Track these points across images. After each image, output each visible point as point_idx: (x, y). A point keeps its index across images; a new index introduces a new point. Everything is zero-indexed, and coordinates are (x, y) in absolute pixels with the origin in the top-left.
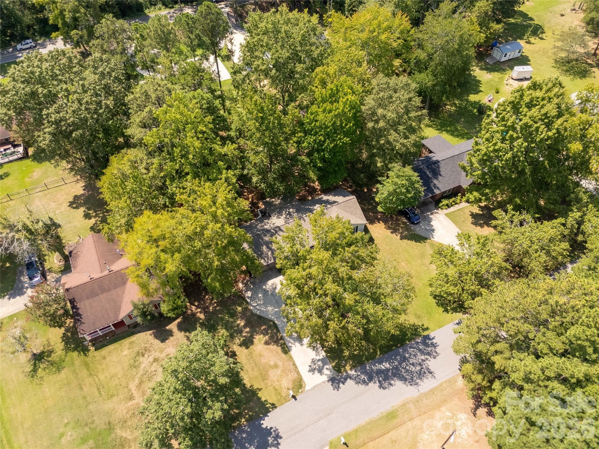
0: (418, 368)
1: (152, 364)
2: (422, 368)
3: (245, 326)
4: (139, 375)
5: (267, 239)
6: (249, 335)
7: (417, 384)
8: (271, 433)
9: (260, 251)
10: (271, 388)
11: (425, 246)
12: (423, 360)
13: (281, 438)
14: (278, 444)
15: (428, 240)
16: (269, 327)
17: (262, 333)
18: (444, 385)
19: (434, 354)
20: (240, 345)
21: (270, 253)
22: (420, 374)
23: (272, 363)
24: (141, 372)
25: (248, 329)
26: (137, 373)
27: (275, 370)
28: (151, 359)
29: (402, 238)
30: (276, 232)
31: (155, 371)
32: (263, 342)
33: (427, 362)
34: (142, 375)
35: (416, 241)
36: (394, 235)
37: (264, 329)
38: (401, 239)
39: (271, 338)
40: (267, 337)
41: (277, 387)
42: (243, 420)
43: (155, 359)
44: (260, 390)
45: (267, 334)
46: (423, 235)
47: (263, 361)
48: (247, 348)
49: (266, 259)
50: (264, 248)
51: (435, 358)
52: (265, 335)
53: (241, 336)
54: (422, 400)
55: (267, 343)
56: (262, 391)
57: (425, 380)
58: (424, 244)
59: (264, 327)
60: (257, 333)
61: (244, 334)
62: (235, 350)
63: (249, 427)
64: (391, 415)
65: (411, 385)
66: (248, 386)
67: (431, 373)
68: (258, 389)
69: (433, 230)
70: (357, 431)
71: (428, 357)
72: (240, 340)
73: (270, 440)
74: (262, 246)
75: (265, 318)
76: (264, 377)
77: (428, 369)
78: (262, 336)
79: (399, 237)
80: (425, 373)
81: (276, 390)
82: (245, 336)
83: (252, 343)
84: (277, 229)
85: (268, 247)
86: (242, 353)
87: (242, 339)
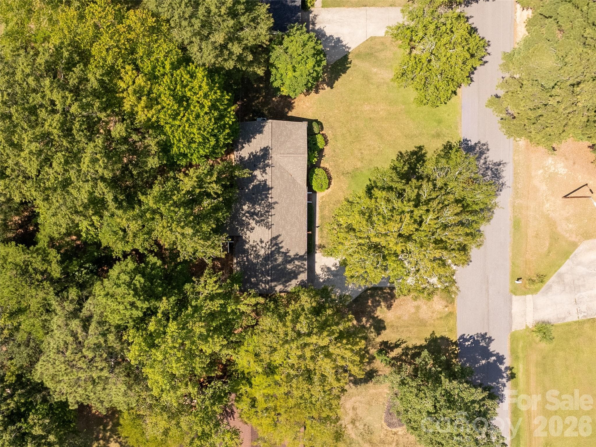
0: (489, 173)
1: (356, 427)
2: (491, 169)
3: (359, 320)
4: (361, 442)
5: (280, 260)
6: (371, 321)
7: (503, 184)
8: (478, 341)
9: (290, 273)
10: (437, 322)
11: (355, 65)
12: (485, 163)
13: (486, 334)
14: (490, 338)
15: (350, 56)
16: (372, 296)
17: (376, 307)
18: (516, 158)
19: (484, 147)
20: (379, 334)
21: (297, 263)
22: (496, 175)
23: (413, 310)
24: (360, 439)
25: (364, 319)
26: (359, 443)
27: (421, 311)
28: (350, 426)
29: (331, 85)
30: (276, 244)
31: (365, 425)
32: (385, 309)
33: (488, 159)
34: (363, 439)
35: (344, 72)
36: (321, 91)
37: (372, 302)
38: (332, 88)
39: (386, 300)
40: (382, 304)
41: (439, 316)
42: (454, 360)
43: (352, 422)
44: (433, 333)
45: (379, 302)
46: (338, 57)
47: (406, 318)
48: (384, 328)
49: (301, 269)
50: (289, 267)
51: (488, 150)
52: (379, 305)
53: (368, 329)
54: (518, 188)
55: (389, 307)
56: (435, 332)
57: (503, 174)
58: (352, 65)
59: (370, 302)
60: (374, 311)
61: (368, 325)
62: (381, 340)
63: (463, 358)
64: (517, 225)
65: (501, 191)
66: (424, 343)
67: (499, 164)
68: (431, 335)
69: (339, 40)
70: (513, 263)
71: (484, 156)
72: (372, 332)
73: (483, 344)
74: (286, 268)
75: (360, 296)
76: (423, 323)
77: (495, 164)
78: (379, 308)
79: (328, 89)
80: (497, 169)
81: (441, 318)
82: (371, 325)
83: (381, 321)
84: (274, 242)
85: (290, 262)
86: (388, 336)
87: (372, 330)
